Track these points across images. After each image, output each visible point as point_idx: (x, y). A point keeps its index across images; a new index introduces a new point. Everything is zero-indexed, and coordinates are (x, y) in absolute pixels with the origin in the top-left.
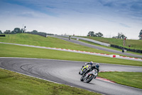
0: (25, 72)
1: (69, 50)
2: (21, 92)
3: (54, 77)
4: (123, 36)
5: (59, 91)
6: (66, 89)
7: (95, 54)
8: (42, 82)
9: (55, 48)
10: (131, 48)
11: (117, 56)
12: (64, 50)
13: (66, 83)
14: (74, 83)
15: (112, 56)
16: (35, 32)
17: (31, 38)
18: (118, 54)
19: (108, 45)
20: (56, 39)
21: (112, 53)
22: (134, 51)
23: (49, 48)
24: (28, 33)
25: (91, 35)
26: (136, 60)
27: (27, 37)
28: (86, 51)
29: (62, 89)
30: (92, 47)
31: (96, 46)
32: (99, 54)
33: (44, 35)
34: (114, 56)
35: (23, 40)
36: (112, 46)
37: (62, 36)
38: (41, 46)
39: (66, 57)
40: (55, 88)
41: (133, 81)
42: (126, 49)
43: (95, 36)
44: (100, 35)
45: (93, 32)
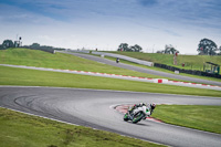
0: (22, 108)
1: (90, 73)
2: (16, 139)
3: (67, 115)
4: (172, 50)
5: (76, 136)
6: (86, 133)
7: (129, 78)
8: (48, 122)
9: (67, 71)
10: (185, 68)
11: (165, 81)
12: (82, 72)
13: (86, 123)
14: (97, 123)
15: (156, 81)
16: (36, 46)
17: (30, 56)
18: (165, 77)
19: (150, 64)
20: (69, 56)
21: (156, 76)
22: (190, 72)
23: (59, 70)
24: (25, 47)
25: (124, 48)
26: (194, 86)
27: (24, 54)
28: (116, 74)
29: (79, 132)
30: (125, 68)
31: (132, 65)
32: (136, 79)
34: (160, 81)
35: (17, 58)
36: (156, 65)
37: (78, 51)
38: (47, 67)
39: (85, 84)
40: (68, 131)
41: (190, 119)
42: (178, 69)
43: (129, 50)
44: (137, 48)
45: (126, 45)
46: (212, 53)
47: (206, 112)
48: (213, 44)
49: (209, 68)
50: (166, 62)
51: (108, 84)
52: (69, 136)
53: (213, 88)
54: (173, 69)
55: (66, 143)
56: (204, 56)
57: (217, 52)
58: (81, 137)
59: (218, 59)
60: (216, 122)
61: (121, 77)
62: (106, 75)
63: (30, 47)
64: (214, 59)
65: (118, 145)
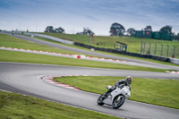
1: (22, 50)
4: (89, 32)
5: (9, 101)
6: (18, 98)
7: (54, 54)
9: (3, 48)
10: (100, 47)
11: (83, 57)
12: (16, 49)
13: (17, 90)
15: (75, 56)
18: (83, 53)
19: (71, 43)
21: (76, 52)
22: (103, 50)
25: (50, 30)
28: (43, 51)
29: (12, 98)
30: (51, 46)
32: (60, 55)
34: (79, 57)
36: (76, 44)
40: (3, 97)
41: (102, 87)
42: (93, 47)
43: (54, 32)
44: (61, 30)
45: (51, 27)
46: (121, 35)
48: (122, 28)
49: (118, 47)
50: (84, 41)
51: (36, 59)
52: (4, 100)
54: (90, 47)
56: (115, 37)
57: (125, 34)
58: (13, 102)
59: (125, 39)
62: (35, 51)
64: (122, 40)
65: (43, 107)
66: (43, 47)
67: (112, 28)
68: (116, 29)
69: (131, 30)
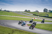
1: (18, 17)
4: (37, 11)
7: (27, 18)
8: (8, 28)
9: (13, 16)
10: (40, 15)
11: (36, 18)
12: (16, 16)
13: (17, 28)
14: (20, 28)
16: (5, 11)
17: (4, 13)
18: (36, 17)
19: (32, 14)
20: (13, 13)
21: (34, 17)
22: (42, 16)
23: (11, 16)
24: (3, 11)
25: (26, 11)
29: (16, 30)
30: (26, 15)
31: (28, 15)
33: (8, 11)
37: (15, 12)
38: (8, 15)
39: (17, 19)
41: (42, 27)
42: (39, 16)
43: (27, 11)
44: (29, 11)
45: (26, 10)
46: (47, 12)
47: (45, 25)
49: (46, 15)
50: (36, 14)
52: (13, 31)
53: (47, 20)
55: (12, 33)
56: (45, 13)
57: (48, 12)
58: (16, 31)
59: (48, 13)
60: (48, 28)
61: (25, 17)
62: (22, 17)
63: (4, 11)
64: (47, 13)
65: (25, 33)
66: (24, 16)
67: (44, 10)
68: (45, 10)
69: (50, 11)
